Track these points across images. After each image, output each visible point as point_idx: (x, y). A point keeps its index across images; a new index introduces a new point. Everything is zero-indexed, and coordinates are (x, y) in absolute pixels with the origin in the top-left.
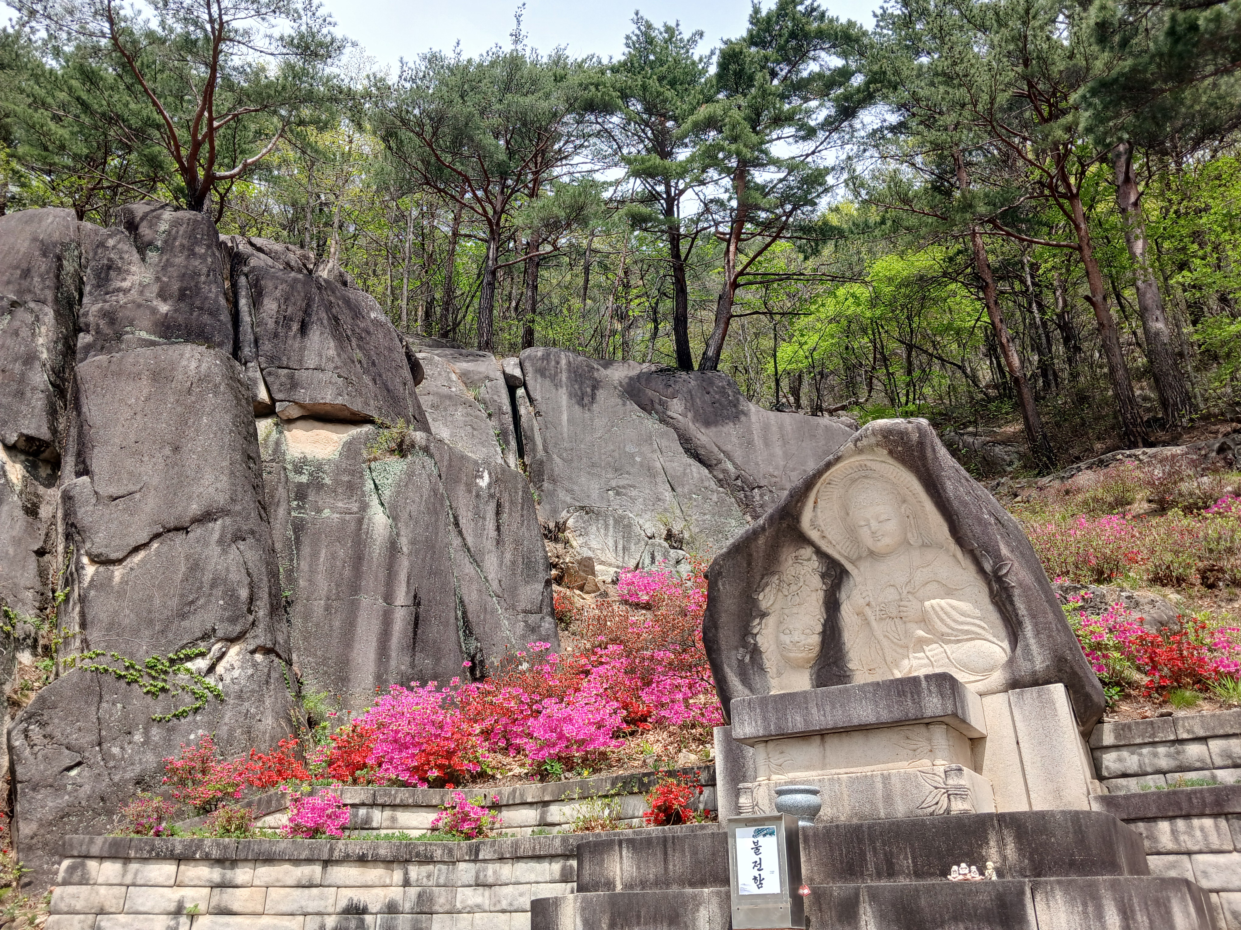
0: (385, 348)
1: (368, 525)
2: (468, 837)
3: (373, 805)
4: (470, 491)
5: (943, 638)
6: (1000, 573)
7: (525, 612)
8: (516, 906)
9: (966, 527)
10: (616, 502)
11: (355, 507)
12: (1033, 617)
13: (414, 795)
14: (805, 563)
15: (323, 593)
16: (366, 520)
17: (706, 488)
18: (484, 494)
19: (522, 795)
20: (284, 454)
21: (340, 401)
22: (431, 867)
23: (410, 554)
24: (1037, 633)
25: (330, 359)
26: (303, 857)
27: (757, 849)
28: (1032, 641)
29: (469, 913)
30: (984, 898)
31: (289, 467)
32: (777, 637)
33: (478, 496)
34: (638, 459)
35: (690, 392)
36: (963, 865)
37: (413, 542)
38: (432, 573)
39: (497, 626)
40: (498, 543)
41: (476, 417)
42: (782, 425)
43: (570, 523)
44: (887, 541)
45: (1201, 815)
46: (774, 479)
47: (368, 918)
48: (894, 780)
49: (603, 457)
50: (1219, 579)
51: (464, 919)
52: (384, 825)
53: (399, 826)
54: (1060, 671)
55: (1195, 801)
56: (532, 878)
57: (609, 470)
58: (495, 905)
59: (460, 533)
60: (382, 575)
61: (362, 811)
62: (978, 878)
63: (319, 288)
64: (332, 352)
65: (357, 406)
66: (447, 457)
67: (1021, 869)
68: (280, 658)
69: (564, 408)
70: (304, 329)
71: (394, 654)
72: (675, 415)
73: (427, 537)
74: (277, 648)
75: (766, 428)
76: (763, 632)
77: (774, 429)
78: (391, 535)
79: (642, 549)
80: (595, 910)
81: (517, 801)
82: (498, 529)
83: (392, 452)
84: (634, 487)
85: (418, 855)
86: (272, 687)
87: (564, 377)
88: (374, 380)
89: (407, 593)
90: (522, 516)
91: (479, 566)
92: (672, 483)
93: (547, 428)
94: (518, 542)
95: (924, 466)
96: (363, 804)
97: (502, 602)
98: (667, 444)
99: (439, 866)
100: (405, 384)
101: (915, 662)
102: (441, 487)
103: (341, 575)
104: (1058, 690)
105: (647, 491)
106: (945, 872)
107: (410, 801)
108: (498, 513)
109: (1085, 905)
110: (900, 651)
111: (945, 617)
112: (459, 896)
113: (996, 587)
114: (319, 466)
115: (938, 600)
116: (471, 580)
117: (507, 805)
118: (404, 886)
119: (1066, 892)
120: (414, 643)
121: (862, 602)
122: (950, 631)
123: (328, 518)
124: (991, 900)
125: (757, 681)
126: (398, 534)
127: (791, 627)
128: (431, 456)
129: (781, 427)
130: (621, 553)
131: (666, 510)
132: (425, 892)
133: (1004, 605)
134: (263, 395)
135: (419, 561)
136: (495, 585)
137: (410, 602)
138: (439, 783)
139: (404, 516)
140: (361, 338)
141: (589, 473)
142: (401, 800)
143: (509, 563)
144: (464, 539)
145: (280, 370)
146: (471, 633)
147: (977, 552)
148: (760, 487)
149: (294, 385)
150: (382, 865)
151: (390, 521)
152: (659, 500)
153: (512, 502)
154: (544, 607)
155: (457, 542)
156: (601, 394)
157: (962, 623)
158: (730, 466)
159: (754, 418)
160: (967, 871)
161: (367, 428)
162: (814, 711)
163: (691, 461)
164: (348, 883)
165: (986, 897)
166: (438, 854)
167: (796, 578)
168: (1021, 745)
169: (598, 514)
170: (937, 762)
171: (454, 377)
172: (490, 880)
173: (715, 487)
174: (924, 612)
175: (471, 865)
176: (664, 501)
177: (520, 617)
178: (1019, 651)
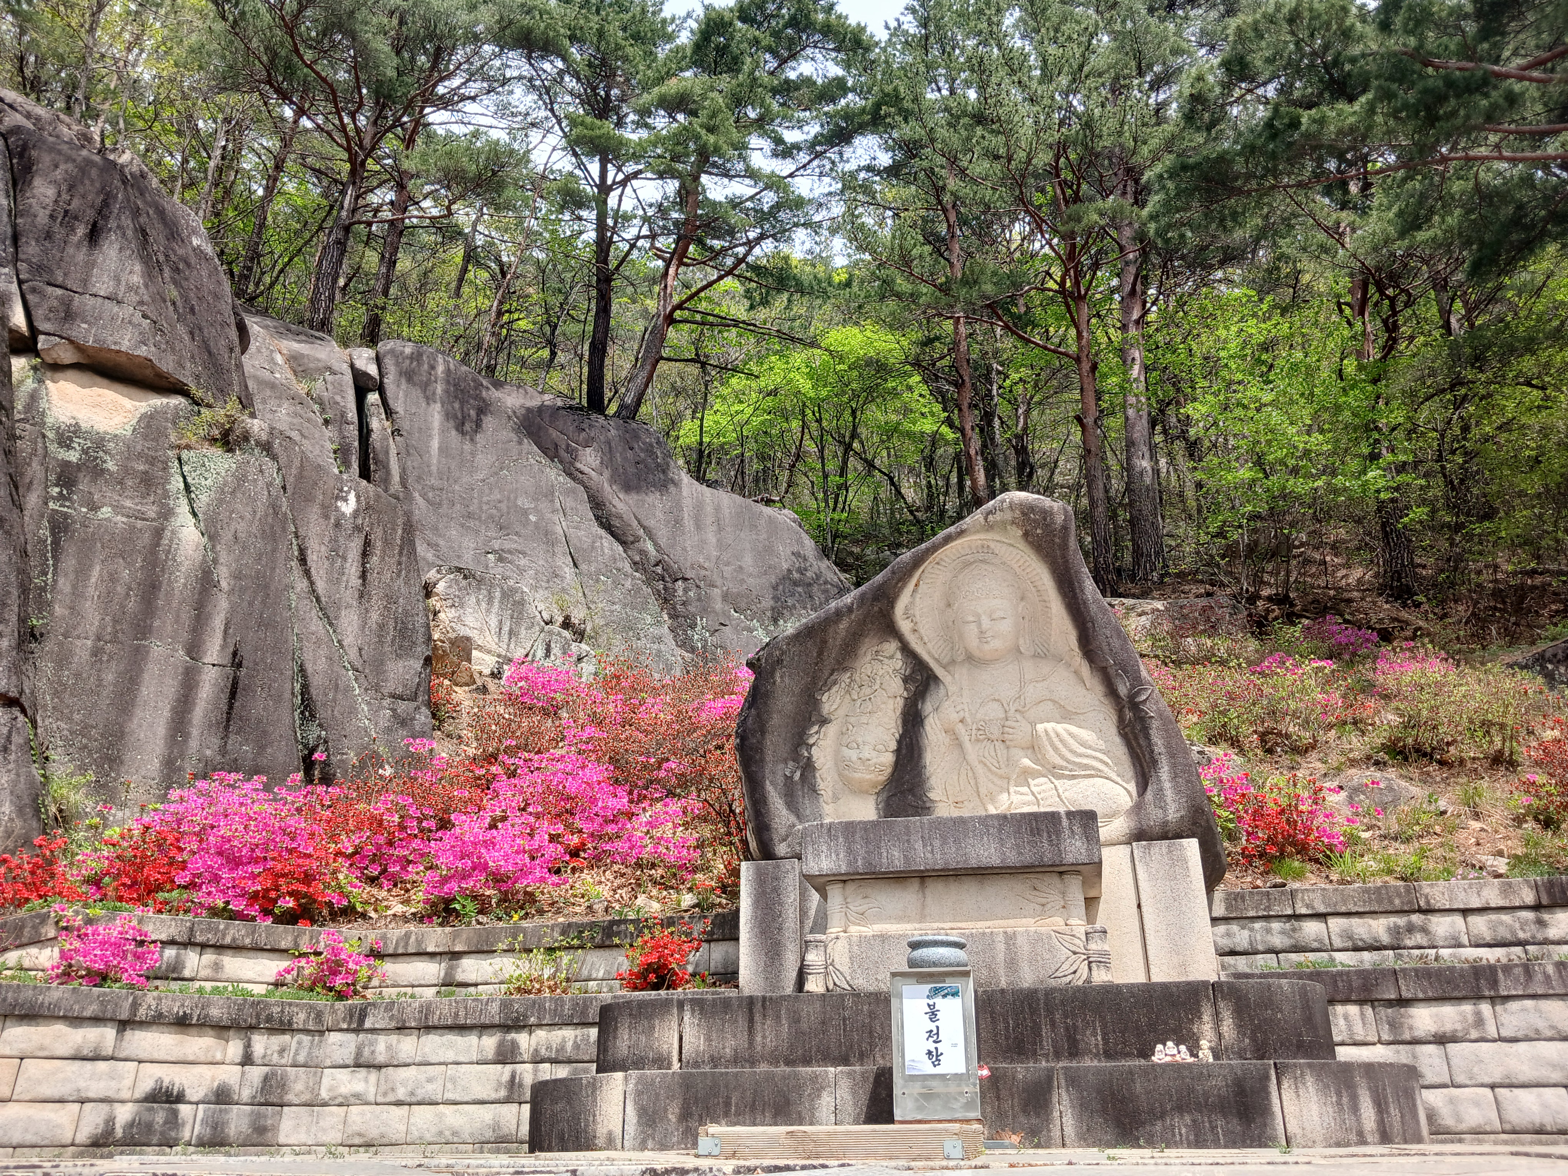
0: (210, 292)
1: (171, 540)
2: (341, 996)
3: (189, 944)
4: (327, 517)
5: (1054, 772)
6: (1137, 700)
7: (393, 696)
8: (420, 1094)
9: (1102, 638)
10: (498, 570)
11: (151, 511)
12: (1172, 756)
13: (253, 932)
14: (886, 661)
15: (92, 630)
16: (167, 533)
17: (619, 570)
18: (348, 525)
19: (419, 942)
20: (43, 414)
21: (142, 351)
22: (287, 1037)
23: (231, 592)
24: (1174, 777)
25: (130, 288)
26: (87, 1013)
27: (933, 1014)
28: (1167, 785)
29: (340, 1105)
30: (1218, 1084)
31: (51, 435)
32: (837, 752)
33: (337, 525)
34: (533, 518)
35: (608, 443)
36: (1170, 1044)
37: (237, 576)
38: (264, 624)
39: (353, 710)
40: (361, 596)
41: (309, 420)
42: (719, 505)
43: (441, 587)
44: (996, 644)
45: (1346, 1001)
46: (703, 572)
47: (184, 1110)
48: (1020, 940)
49: (485, 507)
50: (1277, 744)
51: (332, 1114)
52: (203, 973)
53: (224, 976)
54: (1194, 824)
55: (1340, 984)
56: (450, 1056)
57: (492, 526)
58: (385, 1094)
59: (307, 573)
60: (187, 615)
61: (170, 953)
62: (1191, 1060)
63: (124, 183)
64: (136, 279)
65: (167, 365)
66: (297, 463)
67: (1240, 1049)
68: (26, 715)
69: (436, 432)
70: (94, 236)
71: (195, 732)
72: (586, 470)
73: (258, 572)
74: (23, 700)
75: (699, 507)
76: (821, 743)
77: (709, 509)
78: (204, 561)
79: (535, 637)
80: (657, 1095)
81: (411, 950)
82: (363, 576)
83: (213, 441)
84: (524, 554)
85: (269, 1019)
86: (13, 757)
87: (439, 389)
88: (192, 333)
89: (223, 647)
90: (400, 563)
91: (331, 624)
92: (576, 556)
93: (408, 454)
94: (390, 599)
95: (1064, 557)
96: (172, 942)
97: (362, 679)
98: (574, 505)
99: (298, 1037)
100: (231, 350)
101: (1016, 798)
102: (285, 504)
103: (122, 607)
104: (1192, 847)
105: (541, 562)
106: (1146, 1052)
107: (247, 941)
108: (365, 554)
109: (1339, 1094)
110: (999, 782)
111: (1060, 746)
112: (325, 1081)
113: (1129, 715)
114: (99, 442)
115: (1053, 724)
116: (318, 642)
117: (394, 956)
118: (243, 1064)
119: (1319, 1079)
120: (228, 720)
121: (955, 717)
122: (1065, 764)
123: (108, 520)
124: (1227, 1086)
125: (806, 806)
126: (215, 561)
127: (860, 740)
128: (274, 458)
129: (718, 509)
130: (506, 637)
131: (563, 590)
132: (274, 1074)
133: (1136, 738)
134: (18, 319)
135: (245, 604)
136: (353, 654)
137: (227, 660)
138: (290, 918)
139: (227, 536)
140: (177, 270)
141: (462, 525)
142: (234, 939)
143: (374, 626)
144: (312, 583)
145: (50, 289)
146: (312, 716)
147: (1112, 671)
148: (685, 579)
149: (69, 315)
150: (211, 1032)
151: (205, 540)
152: (557, 576)
153: (387, 542)
154: (420, 693)
155: (302, 585)
156: (489, 422)
157: (1081, 755)
158: (649, 546)
159: (685, 492)
160: (1175, 1051)
161: (176, 401)
162: (919, 845)
163: (602, 532)
164: (156, 1056)
165: (1221, 1083)
166: (300, 1019)
167: (872, 679)
168: (1144, 909)
169: (480, 581)
170: (1071, 921)
171: (279, 359)
172: (381, 1058)
173: (630, 571)
174: (1035, 736)
175: (351, 1036)
176: (563, 578)
177: (386, 702)
178: (1149, 795)
